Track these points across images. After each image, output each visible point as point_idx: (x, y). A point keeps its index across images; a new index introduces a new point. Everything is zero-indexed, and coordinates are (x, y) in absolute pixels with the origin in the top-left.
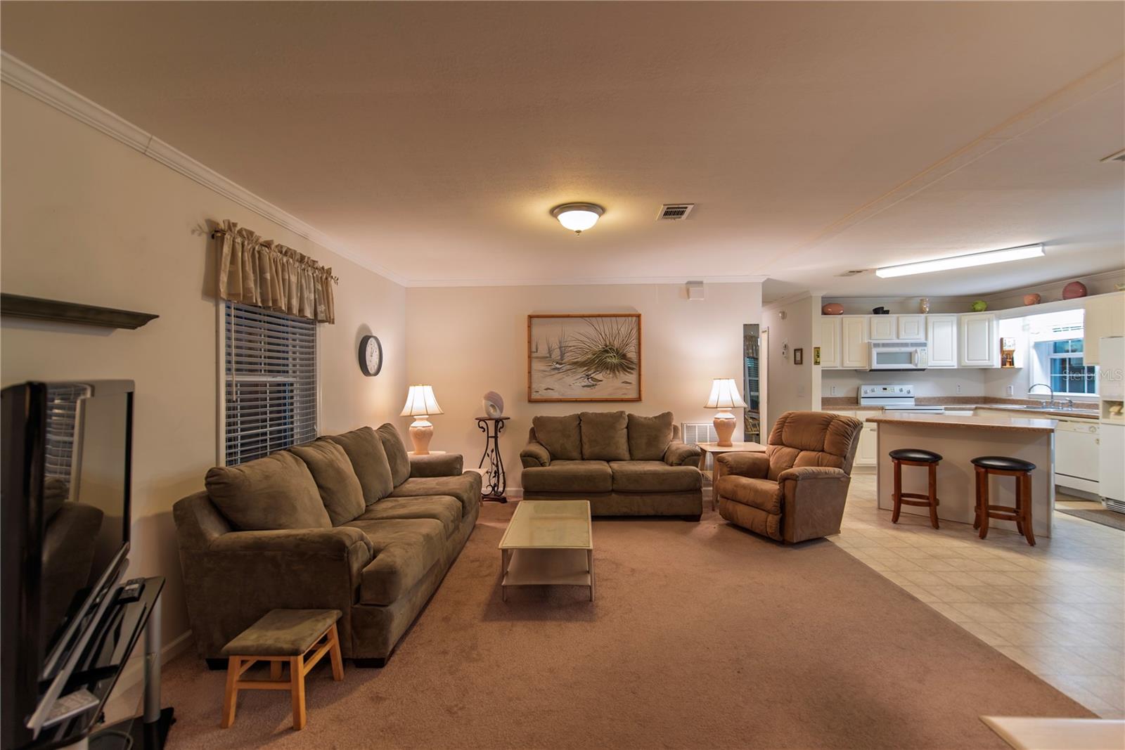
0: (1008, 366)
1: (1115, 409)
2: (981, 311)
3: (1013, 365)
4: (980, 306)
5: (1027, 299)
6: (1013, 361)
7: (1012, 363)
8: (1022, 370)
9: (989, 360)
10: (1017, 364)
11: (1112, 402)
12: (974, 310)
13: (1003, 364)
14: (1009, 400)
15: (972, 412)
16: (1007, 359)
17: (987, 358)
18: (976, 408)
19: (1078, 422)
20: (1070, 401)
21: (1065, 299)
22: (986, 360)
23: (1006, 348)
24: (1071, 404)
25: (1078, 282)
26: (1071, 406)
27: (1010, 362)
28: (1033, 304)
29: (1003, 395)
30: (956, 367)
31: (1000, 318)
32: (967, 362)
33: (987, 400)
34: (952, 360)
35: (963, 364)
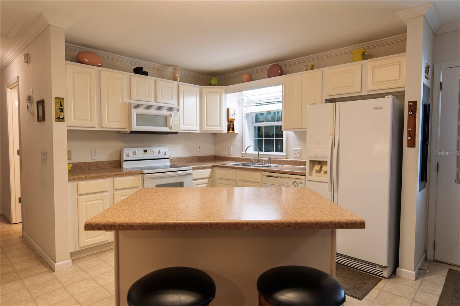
0: (231, 131)
1: (317, 167)
2: (215, 85)
3: (234, 131)
4: (214, 81)
5: (245, 77)
6: (234, 128)
7: (233, 130)
8: (238, 134)
9: (220, 126)
10: (236, 130)
11: (315, 161)
12: (210, 84)
13: (229, 130)
14: (230, 158)
15: (210, 170)
16: (231, 126)
17: (219, 125)
18: (213, 166)
19: (285, 178)
20: (270, 159)
21: (268, 78)
22: (218, 126)
23: (231, 117)
24: (270, 161)
25: (277, 64)
26: (270, 162)
27: (232, 128)
28: (248, 81)
29: (226, 154)
30: (198, 132)
31: (227, 92)
32: (206, 128)
33: (216, 158)
34: (196, 126)
35: (203, 129)
